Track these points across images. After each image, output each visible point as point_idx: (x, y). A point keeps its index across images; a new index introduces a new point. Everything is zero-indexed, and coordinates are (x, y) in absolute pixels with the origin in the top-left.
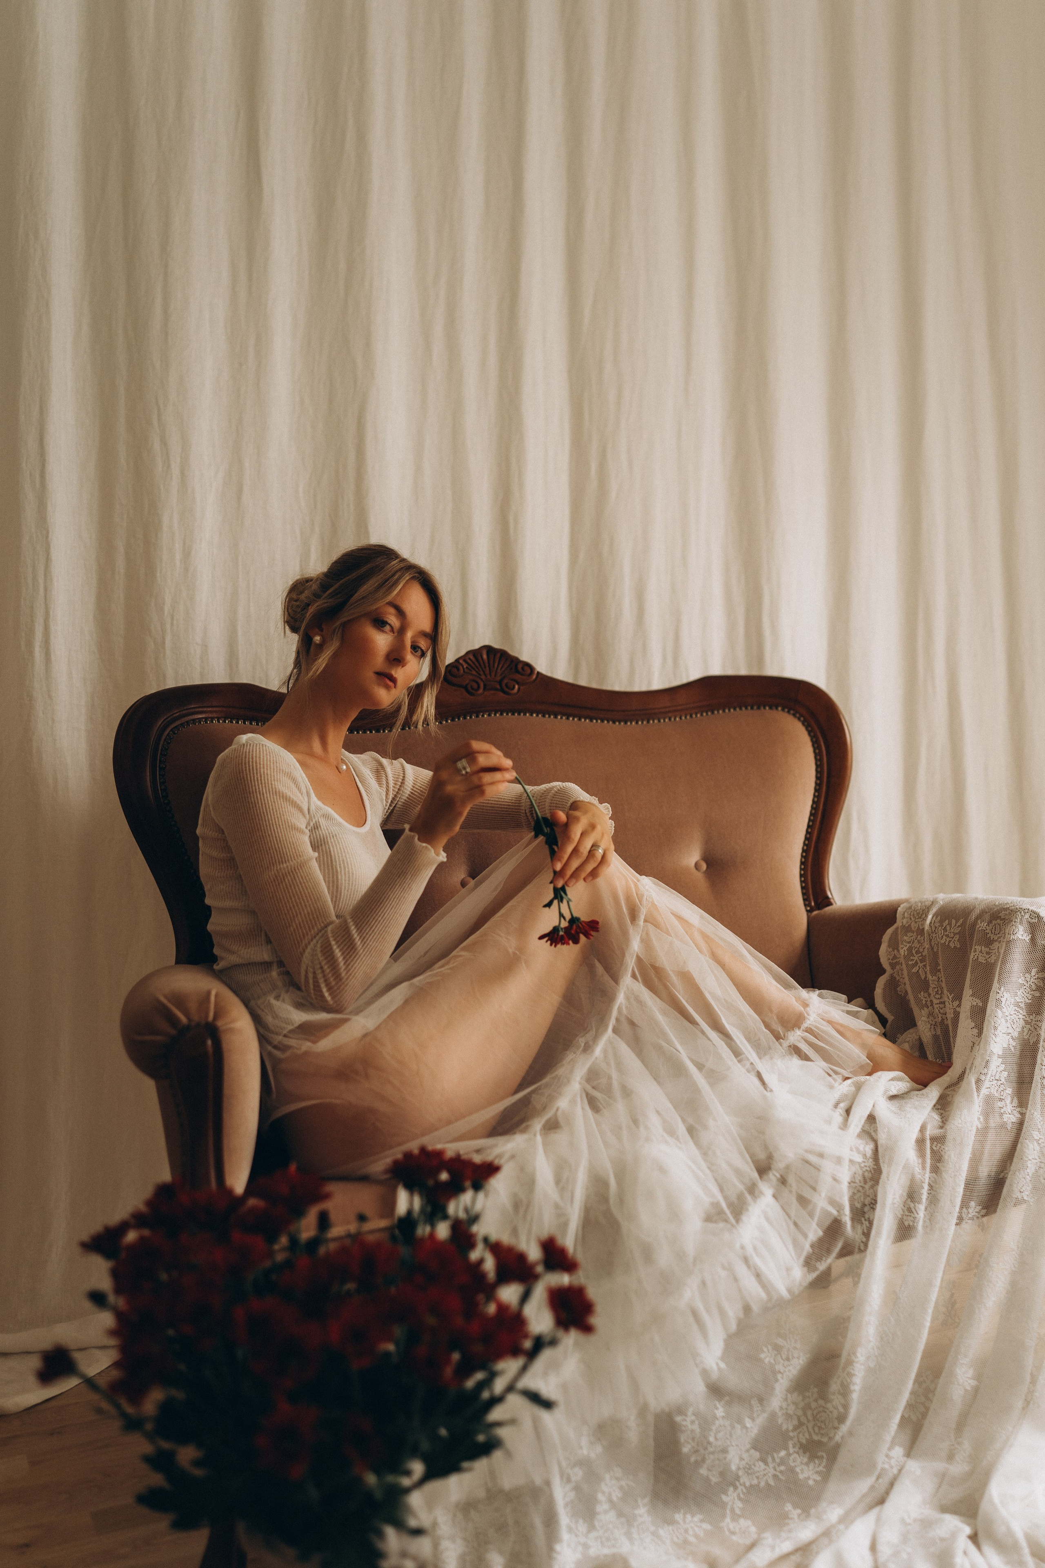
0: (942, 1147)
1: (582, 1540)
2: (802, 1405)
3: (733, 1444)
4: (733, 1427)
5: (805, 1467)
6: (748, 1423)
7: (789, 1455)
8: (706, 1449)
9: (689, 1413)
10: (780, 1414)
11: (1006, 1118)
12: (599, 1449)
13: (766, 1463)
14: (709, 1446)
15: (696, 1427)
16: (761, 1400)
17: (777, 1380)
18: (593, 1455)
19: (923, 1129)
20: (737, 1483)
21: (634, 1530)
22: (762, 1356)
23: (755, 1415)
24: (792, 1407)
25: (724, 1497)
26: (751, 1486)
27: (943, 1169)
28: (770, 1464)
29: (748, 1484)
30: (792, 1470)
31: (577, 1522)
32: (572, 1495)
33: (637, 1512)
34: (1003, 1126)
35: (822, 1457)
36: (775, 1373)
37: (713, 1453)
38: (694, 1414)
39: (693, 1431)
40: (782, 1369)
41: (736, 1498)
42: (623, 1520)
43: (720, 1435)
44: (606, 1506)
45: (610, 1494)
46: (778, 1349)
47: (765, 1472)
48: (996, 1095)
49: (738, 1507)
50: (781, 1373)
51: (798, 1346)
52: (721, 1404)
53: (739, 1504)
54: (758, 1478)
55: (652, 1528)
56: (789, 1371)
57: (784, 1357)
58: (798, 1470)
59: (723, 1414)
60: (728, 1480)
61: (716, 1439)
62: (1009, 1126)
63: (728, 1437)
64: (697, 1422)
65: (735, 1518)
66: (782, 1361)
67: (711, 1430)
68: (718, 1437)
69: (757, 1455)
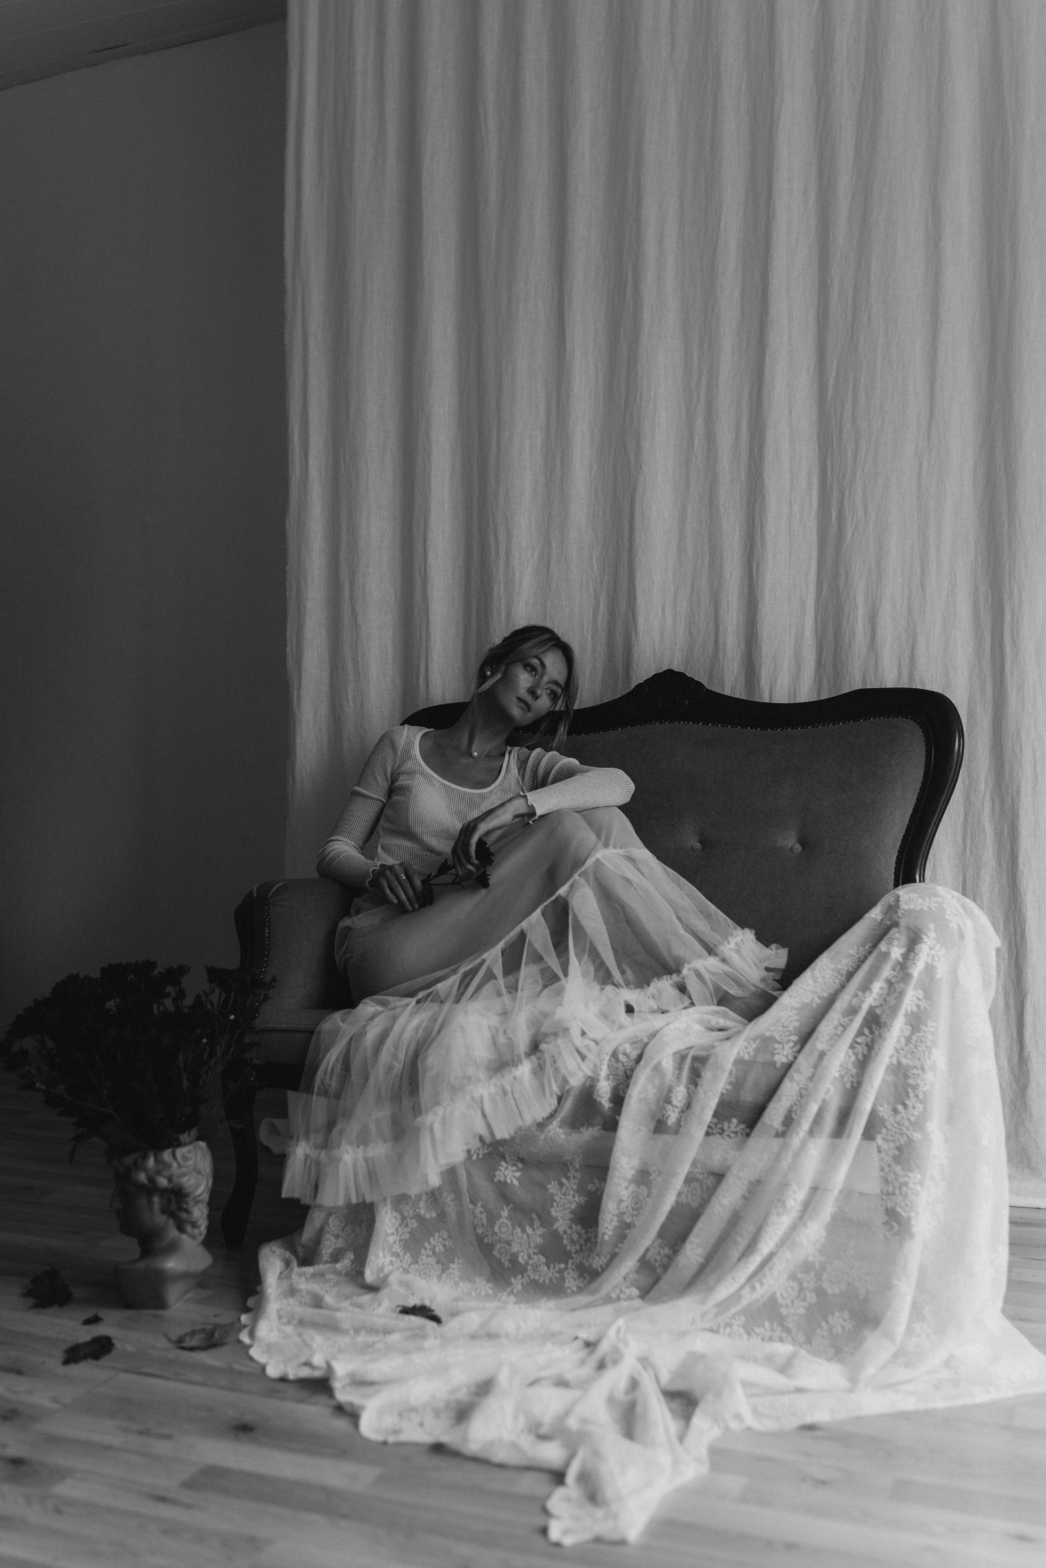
0: (701, 1065)
1: (405, 1266)
2: (585, 1236)
3: (516, 1241)
4: (514, 1228)
5: (572, 1280)
6: (529, 1230)
7: (566, 1268)
8: (493, 1236)
9: (479, 1205)
10: (565, 1237)
11: (776, 1058)
12: (434, 1215)
13: (549, 1268)
14: (494, 1235)
15: (484, 1216)
16: (540, 1217)
17: (552, 1207)
18: (428, 1216)
19: (691, 1048)
20: (525, 1275)
21: (444, 1276)
22: (549, 1187)
23: (535, 1226)
24: (577, 1236)
25: (513, 1280)
26: (534, 1280)
27: (699, 1083)
28: (551, 1270)
29: (532, 1277)
30: (563, 1279)
31: (405, 1254)
32: (407, 1236)
33: (452, 1265)
34: (773, 1064)
35: (585, 1278)
36: (553, 1200)
37: (500, 1242)
38: (482, 1206)
39: (481, 1219)
40: (558, 1200)
41: (520, 1285)
42: (440, 1266)
43: (504, 1230)
44: (430, 1253)
45: (435, 1246)
46: (561, 1184)
47: (546, 1274)
48: (777, 1038)
49: (518, 1289)
50: (556, 1201)
51: (575, 1187)
52: (508, 1208)
53: (520, 1288)
54: (540, 1275)
55: (457, 1279)
56: (564, 1203)
57: (563, 1192)
58: (567, 1281)
59: (507, 1216)
60: (516, 1268)
61: (500, 1232)
62: (778, 1065)
63: (511, 1234)
64: (485, 1213)
65: (512, 1293)
66: (560, 1194)
67: (496, 1223)
68: (501, 1231)
69: (543, 1260)
